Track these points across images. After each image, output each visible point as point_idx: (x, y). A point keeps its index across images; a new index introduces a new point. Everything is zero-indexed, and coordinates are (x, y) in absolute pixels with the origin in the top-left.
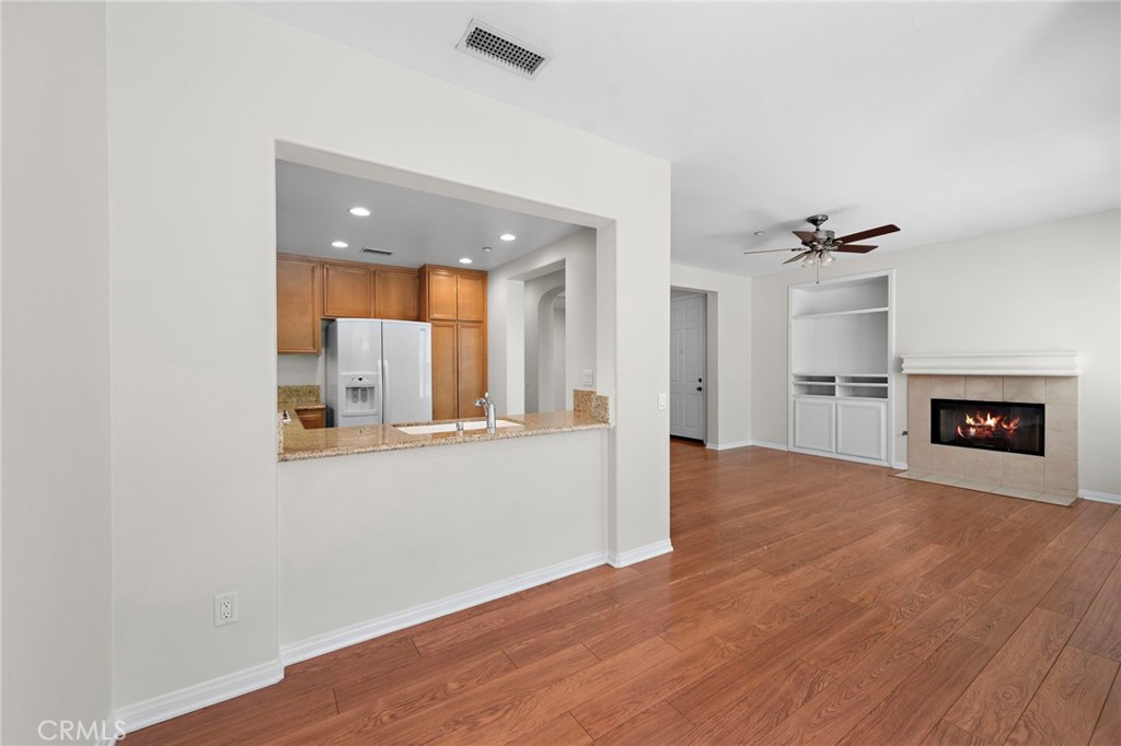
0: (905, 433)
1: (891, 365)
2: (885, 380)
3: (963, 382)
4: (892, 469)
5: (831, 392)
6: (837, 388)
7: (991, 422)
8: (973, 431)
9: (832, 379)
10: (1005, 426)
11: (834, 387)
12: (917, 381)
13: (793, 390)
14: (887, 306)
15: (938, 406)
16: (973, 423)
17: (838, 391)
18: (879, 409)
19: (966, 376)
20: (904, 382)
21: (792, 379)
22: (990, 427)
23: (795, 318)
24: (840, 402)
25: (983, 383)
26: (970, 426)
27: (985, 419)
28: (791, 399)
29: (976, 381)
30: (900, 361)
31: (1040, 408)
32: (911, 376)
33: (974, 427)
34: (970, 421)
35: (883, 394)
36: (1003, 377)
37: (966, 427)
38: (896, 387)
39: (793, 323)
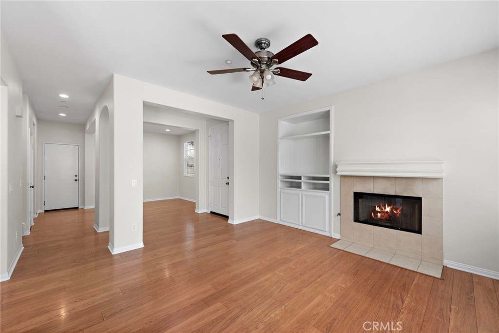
0: (339, 214)
1: (331, 170)
2: (327, 179)
3: (372, 181)
4: (331, 237)
5: (299, 186)
6: (302, 183)
7: (388, 209)
8: (379, 215)
9: (300, 178)
10: (395, 212)
11: (301, 183)
12: (346, 179)
13: (280, 185)
14: (329, 130)
15: (358, 196)
16: (379, 211)
17: (303, 185)
18: (324, 198)
19: (374, 177)
20: (338, 180)
21: (279, 178)
22: (387, 212)
23: (282, 138)
24: (304, 193)
25: (384, 182)
26: (378, 212)
27: (385, 208)
28: (279, 190)
29: (380, 181)
30: (336, 166)
31: (419, 199)
32: (342, 176)
33: (380, 212)
34: (377, 209)
35: (326, 188)
36: (396, 178)
37: (376, 212)
38: (334, 183)
39: (280, 142)
